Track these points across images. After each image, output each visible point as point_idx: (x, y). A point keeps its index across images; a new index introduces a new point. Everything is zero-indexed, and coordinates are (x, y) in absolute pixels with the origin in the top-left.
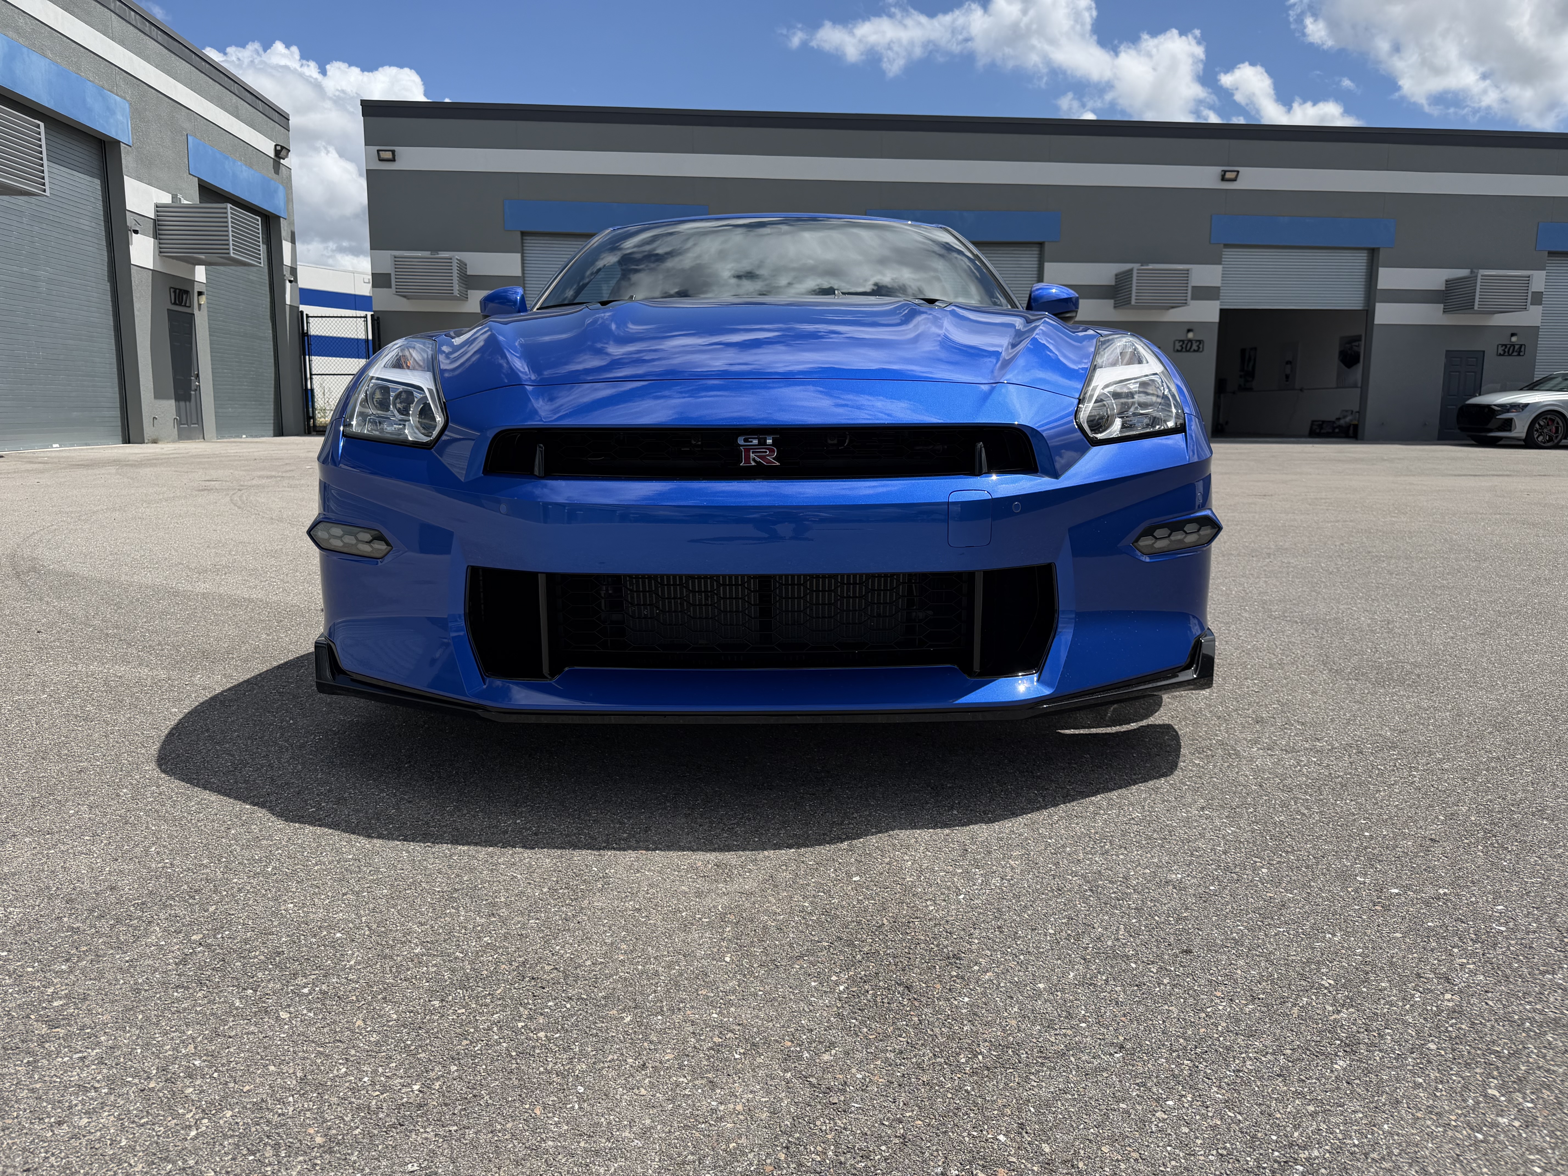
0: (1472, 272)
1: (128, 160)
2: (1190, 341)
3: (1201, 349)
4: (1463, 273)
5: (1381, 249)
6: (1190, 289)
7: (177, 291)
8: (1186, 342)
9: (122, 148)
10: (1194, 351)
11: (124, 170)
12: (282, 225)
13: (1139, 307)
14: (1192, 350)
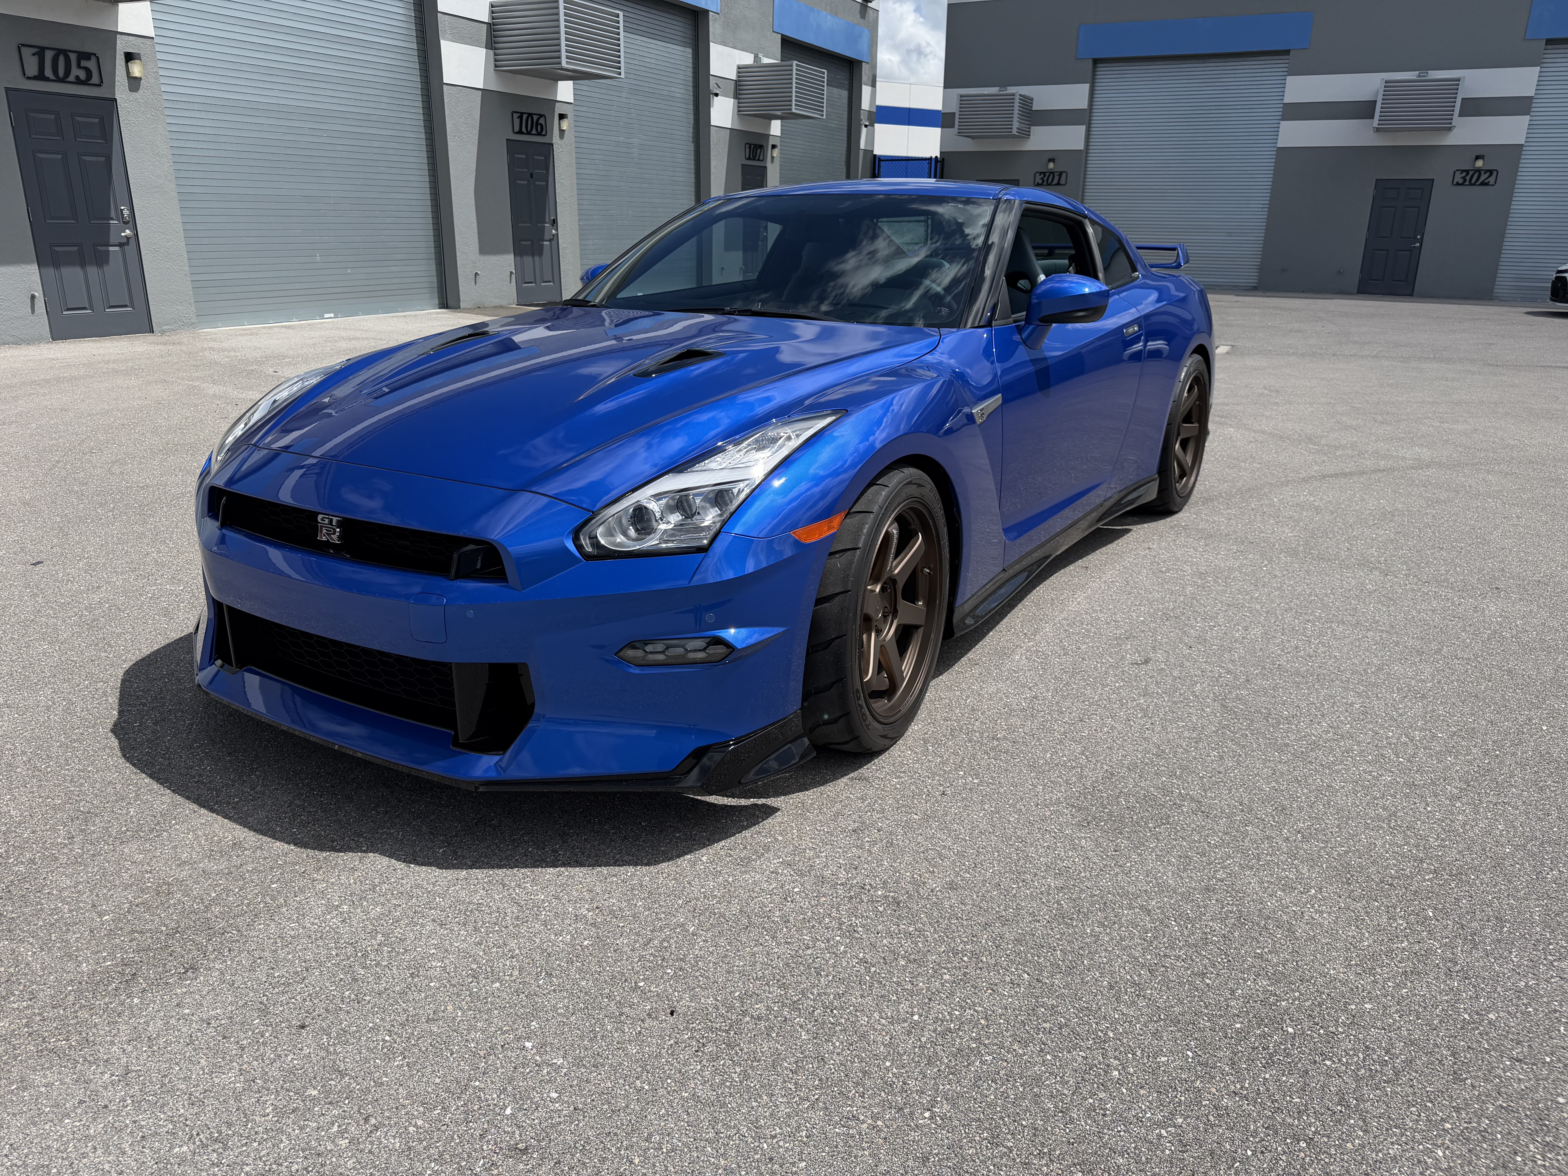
1: (715, 27)
7: (752, 146)
9: (710, 17)
11: (711, 37)
12: (863, 70)
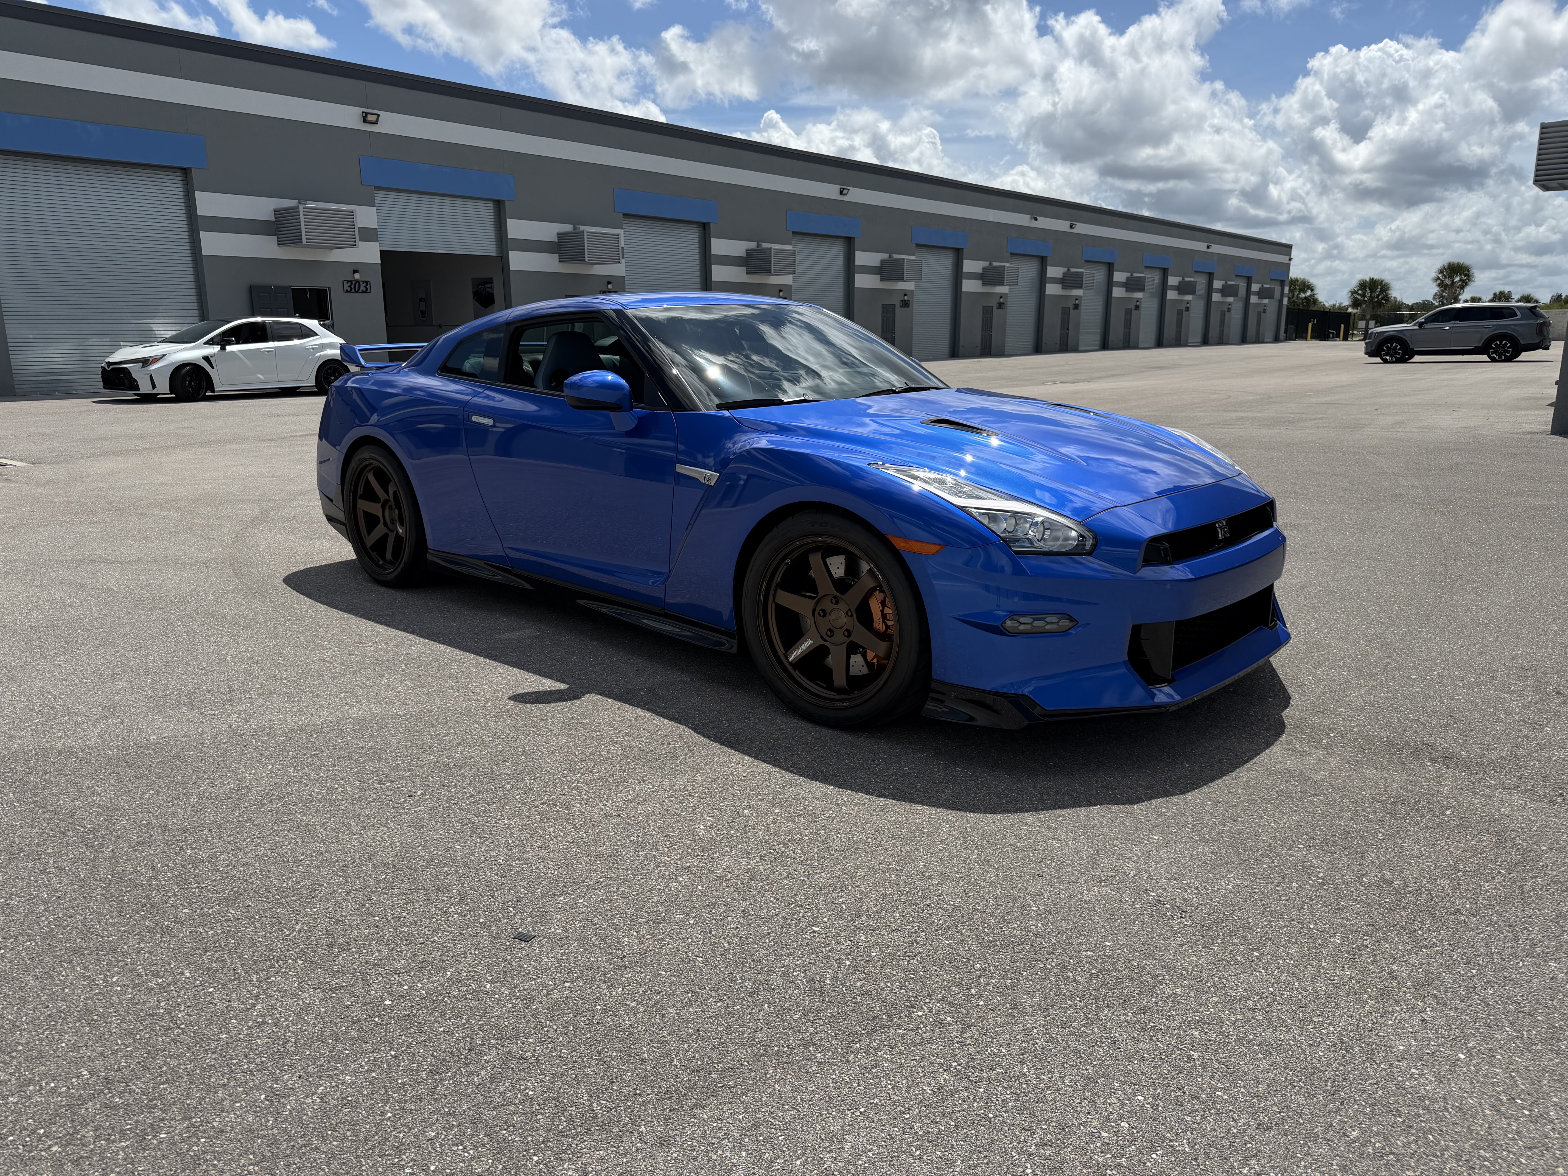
0: (575, 228)
2: (357, 281)
3: (369, 291)
4: (568, 228)
5: (506, 202)
6: (357, 230)
8: (354, 282)
10: (363, 292)
13: (310, 246)
14: (360, 291)
